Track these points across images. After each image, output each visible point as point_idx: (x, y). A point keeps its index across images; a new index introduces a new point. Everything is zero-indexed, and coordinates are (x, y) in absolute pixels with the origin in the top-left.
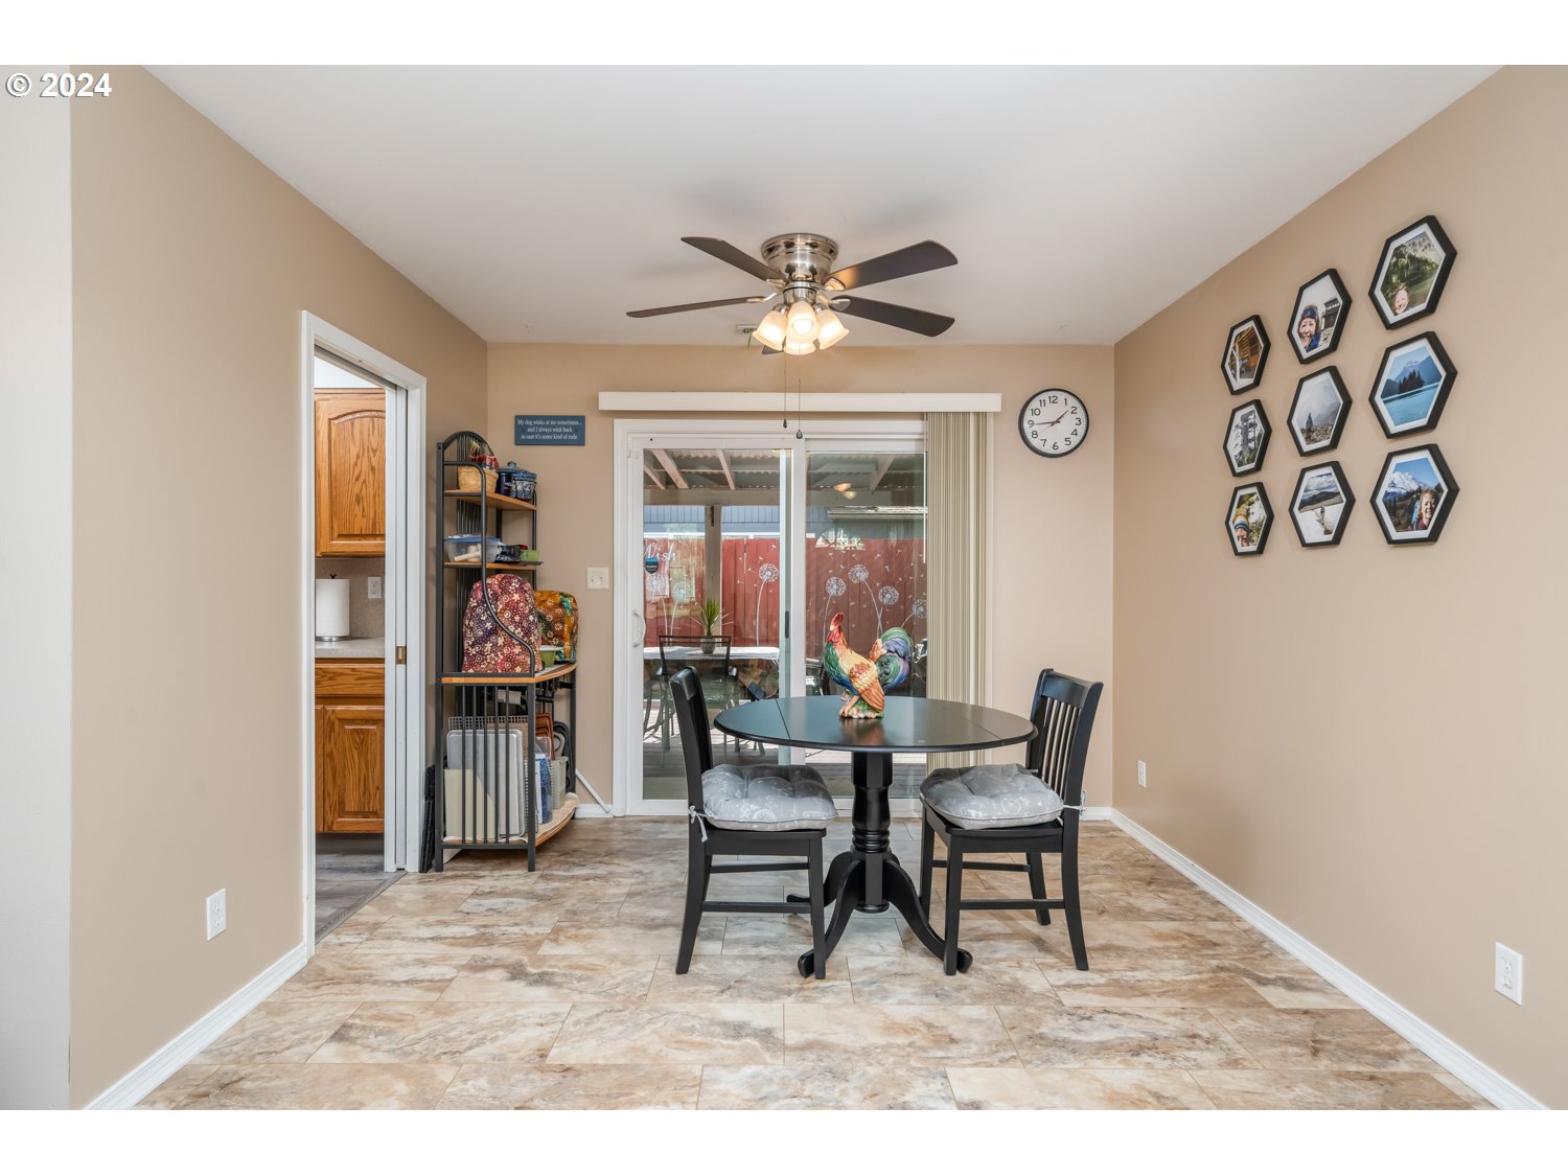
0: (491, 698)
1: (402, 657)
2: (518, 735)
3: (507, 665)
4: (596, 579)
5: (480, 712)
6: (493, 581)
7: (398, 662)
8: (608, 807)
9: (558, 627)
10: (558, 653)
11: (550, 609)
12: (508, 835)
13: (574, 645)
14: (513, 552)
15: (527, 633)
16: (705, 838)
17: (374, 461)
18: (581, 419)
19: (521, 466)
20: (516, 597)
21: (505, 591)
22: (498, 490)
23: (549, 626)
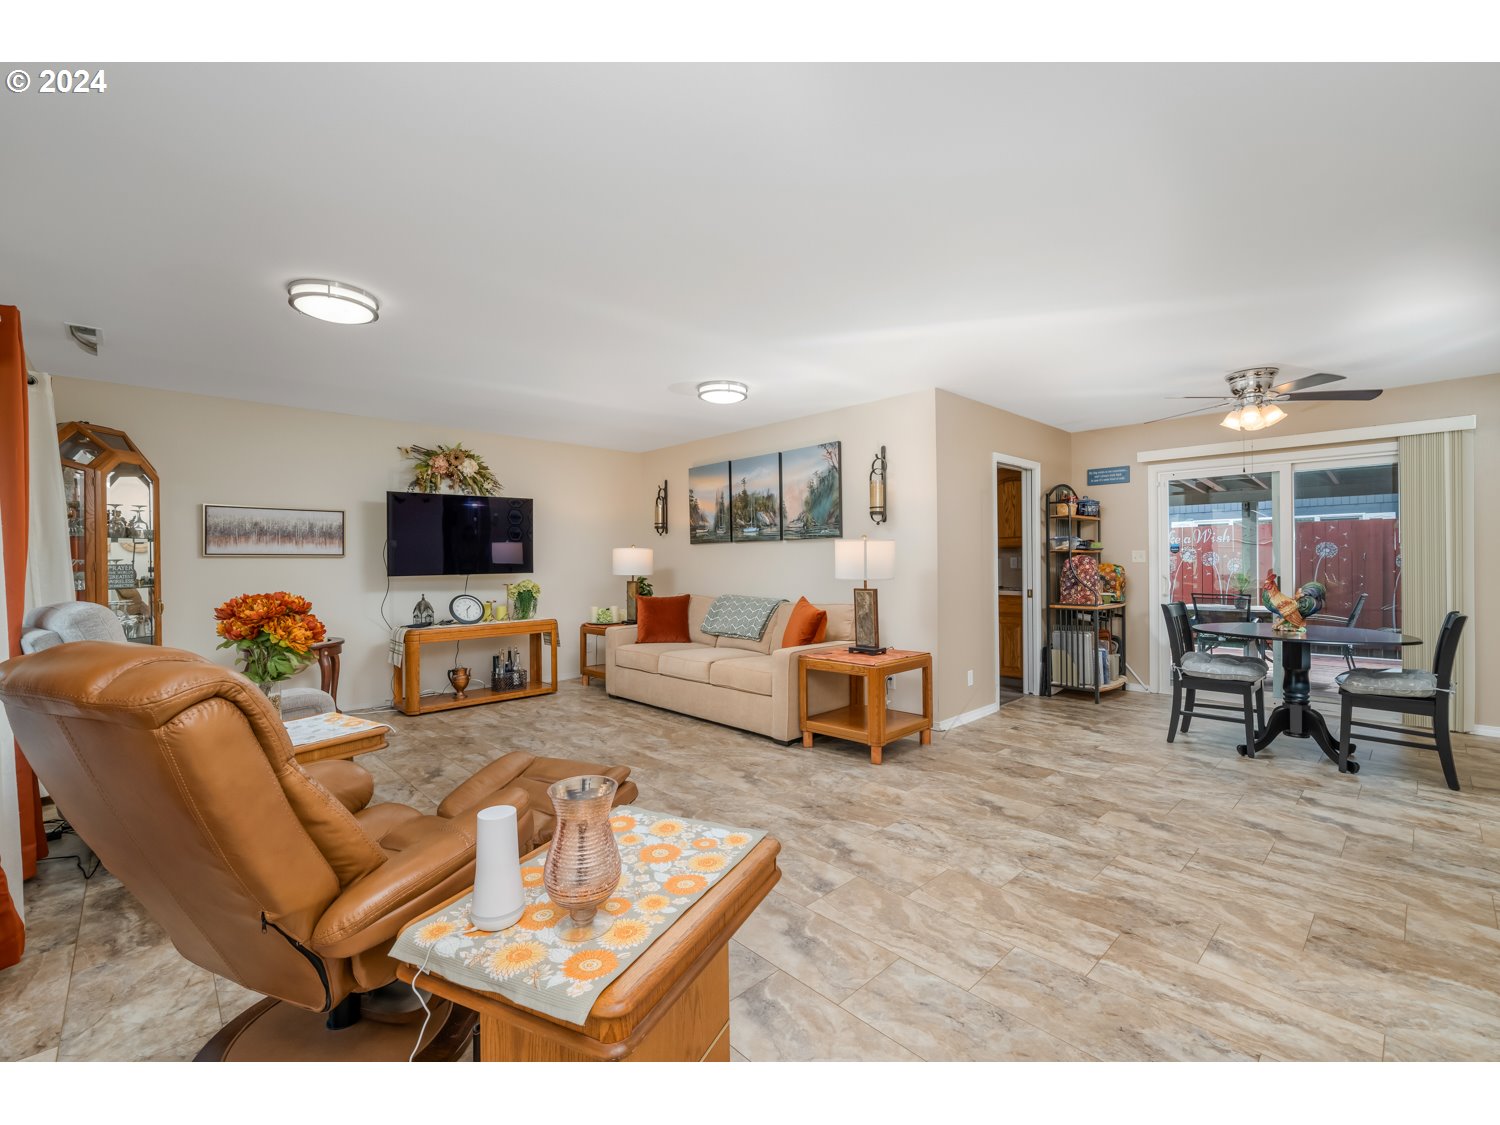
0: (1075, 617)
1: (1030, 594)
2: (1089, 636)
3: (1083, 600)
4: (1137, 557)
5: (1069, 623)
6: (1075, 559)
7: (1028, 596)
8: (1147, 687)
9: (1113, 583)
10: (1113, 596)
11: (1108, 574)
12: (1084, 684)
13: (1123, 593)
14: (1086, 544)
15: (1094, 585)
16: (1181, 679)
17: (1014, 502)
18: (1128, 468)
19: (1091, 498)
20: (1087, 567)
21: (1081, 563)
22: (1078, 513)
23: (1107, 583)
